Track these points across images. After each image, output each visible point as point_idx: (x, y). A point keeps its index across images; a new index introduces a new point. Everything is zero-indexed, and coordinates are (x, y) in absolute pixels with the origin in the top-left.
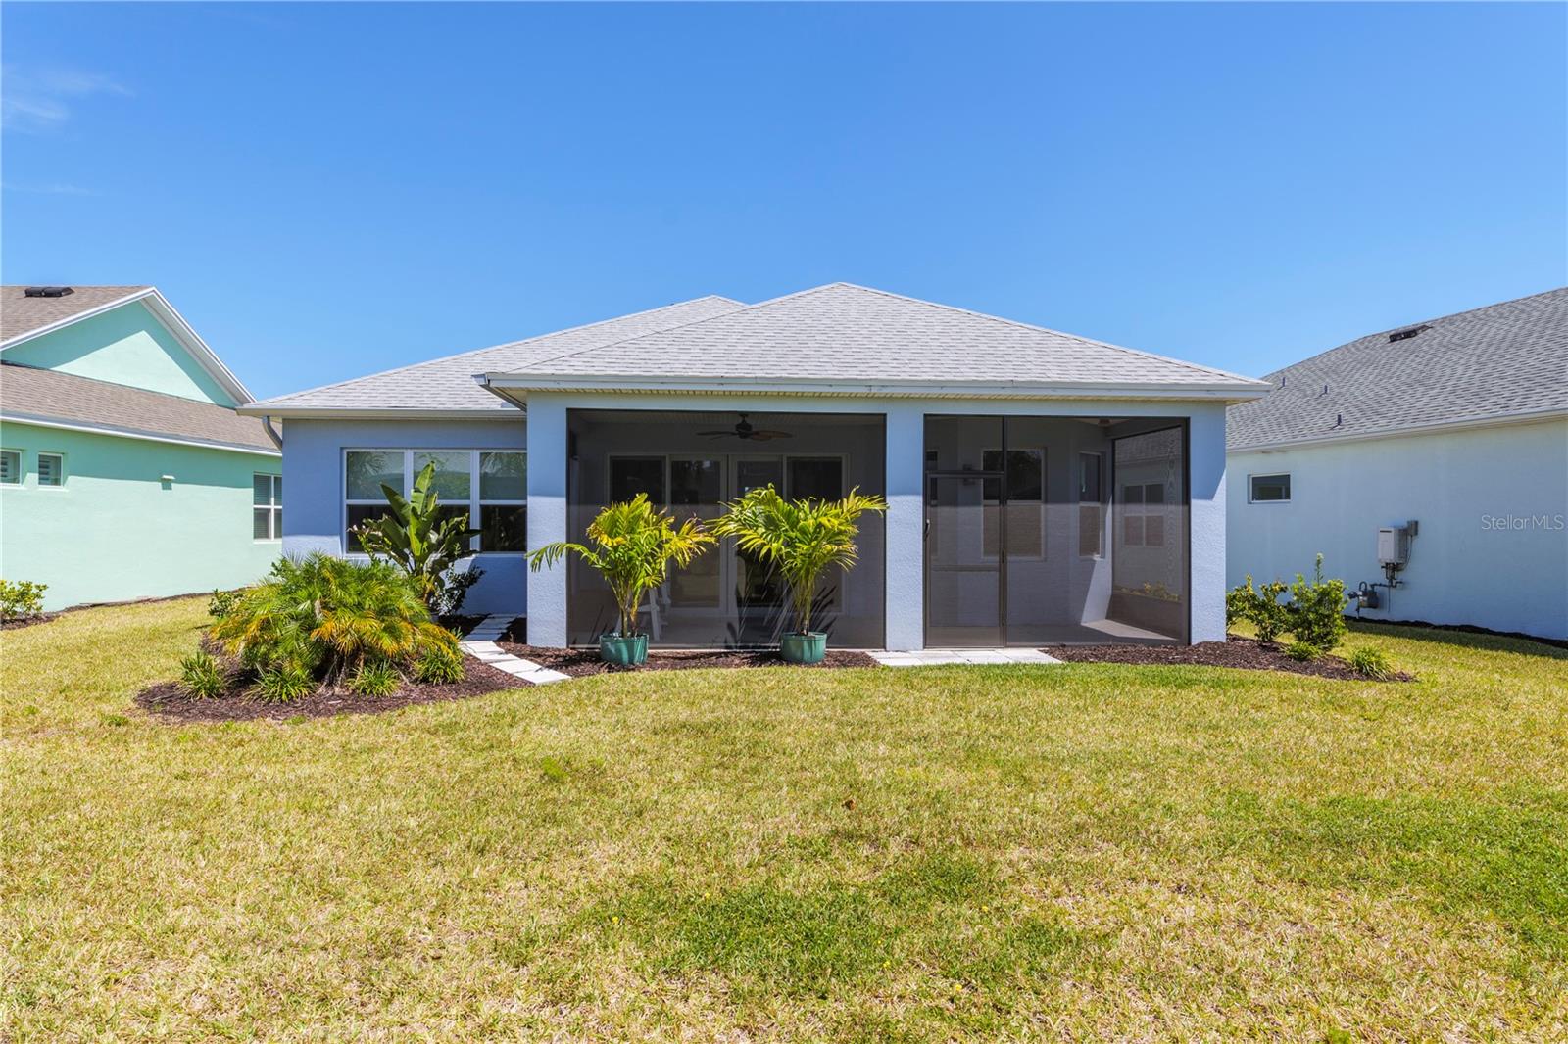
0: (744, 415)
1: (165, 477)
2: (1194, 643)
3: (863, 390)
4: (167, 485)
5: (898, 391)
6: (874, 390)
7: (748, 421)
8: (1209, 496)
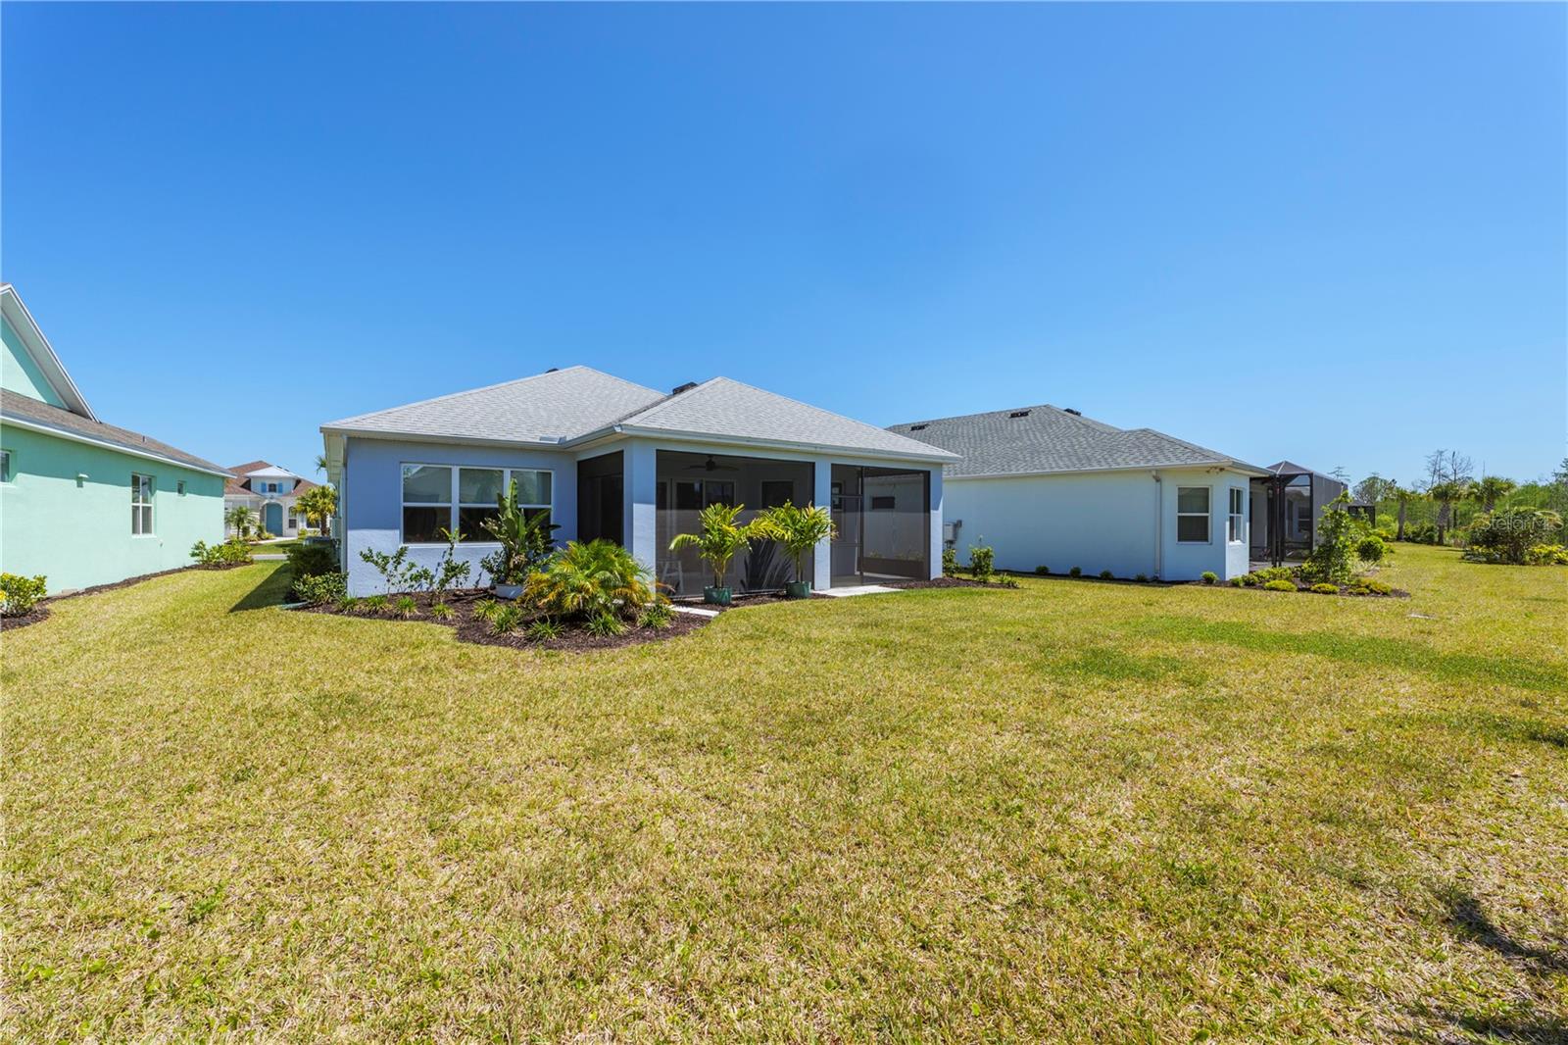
0: (710, 456)
1: (81, 475)
2: (932, 578)
3: (813, 449)
4: (80, 482)
5: (824, 451)
6: (818, 449)
7: (713, 459)
8: (937, 509)
